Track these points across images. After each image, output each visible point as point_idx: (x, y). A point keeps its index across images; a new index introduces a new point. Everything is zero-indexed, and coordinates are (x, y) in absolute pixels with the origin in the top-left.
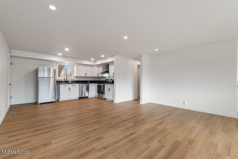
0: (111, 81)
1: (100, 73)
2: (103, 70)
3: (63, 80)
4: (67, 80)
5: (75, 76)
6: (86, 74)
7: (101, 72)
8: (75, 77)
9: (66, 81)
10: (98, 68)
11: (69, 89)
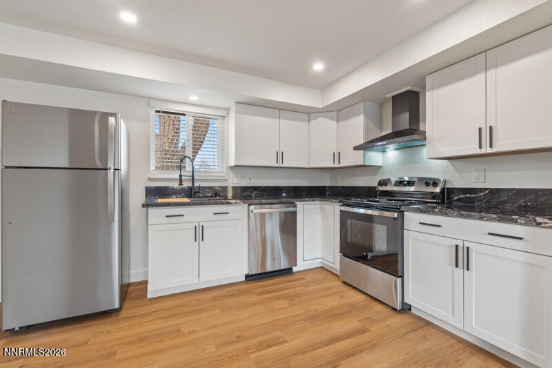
0: (438, 190)
1: (356, 148)
2: (367, 132)
3: (176, 185)
4: (197, 184)
5: (232, 163)
6: (280, 156)
7: (361, 141)
8: (230, 167)
9: (191, 189)
10: (335, 123)
11: (199, 234)
